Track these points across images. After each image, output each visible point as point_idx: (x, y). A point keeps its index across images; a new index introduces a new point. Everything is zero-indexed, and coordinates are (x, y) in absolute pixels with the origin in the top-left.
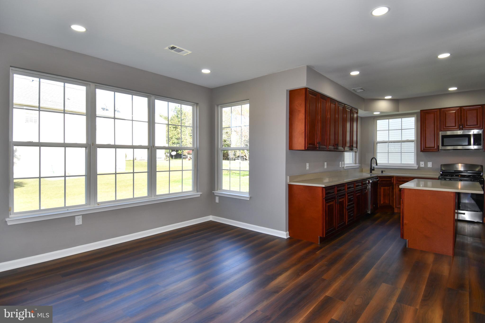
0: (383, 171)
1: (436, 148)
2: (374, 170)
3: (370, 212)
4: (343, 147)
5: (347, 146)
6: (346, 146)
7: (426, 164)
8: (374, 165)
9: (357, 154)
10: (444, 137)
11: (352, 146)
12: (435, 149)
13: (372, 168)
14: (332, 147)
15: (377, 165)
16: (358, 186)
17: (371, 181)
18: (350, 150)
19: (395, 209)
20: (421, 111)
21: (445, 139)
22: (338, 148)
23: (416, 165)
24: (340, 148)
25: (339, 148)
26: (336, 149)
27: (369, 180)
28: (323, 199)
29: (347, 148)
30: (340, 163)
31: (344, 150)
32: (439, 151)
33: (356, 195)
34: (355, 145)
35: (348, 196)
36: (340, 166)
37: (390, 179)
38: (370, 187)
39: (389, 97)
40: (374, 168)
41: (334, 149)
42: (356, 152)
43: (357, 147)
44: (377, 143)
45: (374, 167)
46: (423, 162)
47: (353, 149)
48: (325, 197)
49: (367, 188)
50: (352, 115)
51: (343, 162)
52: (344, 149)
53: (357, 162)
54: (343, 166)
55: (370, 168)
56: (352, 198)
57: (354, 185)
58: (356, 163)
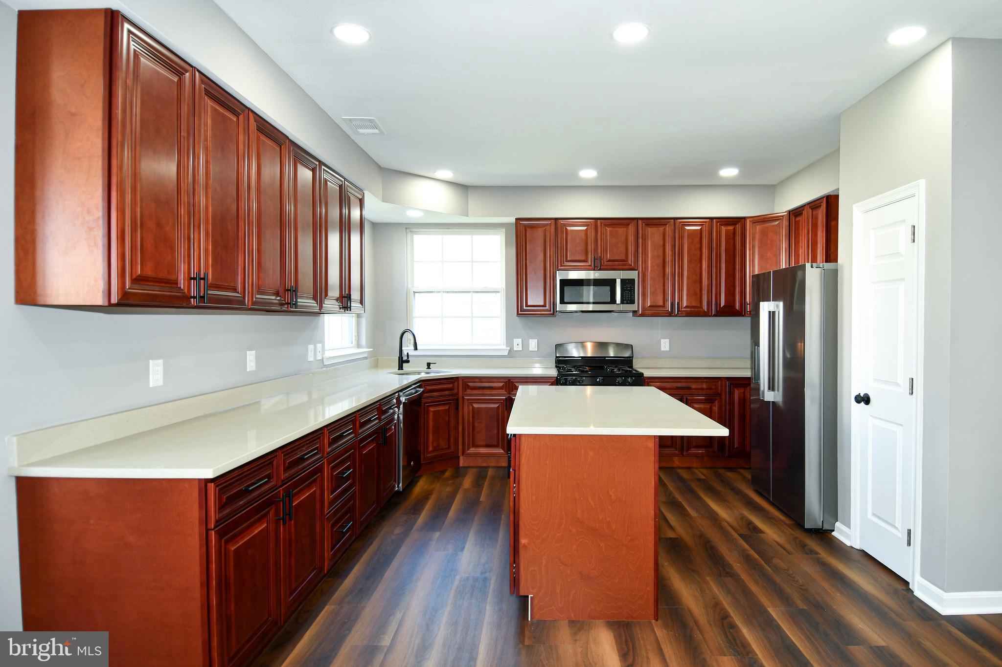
0: (430, 363)
1: (547, 307)
2: (408, 361)
3: (401, 485)
4: (315, 298)
5: (331, 297)
6: (326, 295)
7: (525, 345)
8: (408, 349)
9: (364, 321)
10: (565, 283)
11: (349, 297)
12: (547, 310)
13: (402, 358)
14: (274, 298)
15: (416, 348)
16: (369, 421)
17: (404, 398)
18: (340, 308)
19: (461, 458)
20: (517, 219)
21: (566, 288)
22: (296, 302)
23: (504, 347)
24: (306, 302)
25: (299, 300)
26: (288, 304)
27: (399, 397)
28: (208, 530)
29: (330, 304)
30: (311, 347)
31: (320, 309)
32: (553, 314)
33: (360, 453)
34: (355, 295)
35: (334, 469)
36: (311, 359)
37: (450, 386)
38: (401, 417)
39: (446, 174)
40: (408, 358)
41: (282, 305)
42: (359, 316)
43: (361, 302)
44: (415, 292)
45: (408, 353)
46: (520, 340)
47: (350, 308)
48: (217, 521)
49: (393, 419)
50: (345, 211)
51: (319, 346)
52: (321, 307)
53: (364, 342)
54: (319, 357)
55: (399, 358)
56: (347, 469)
57: (354, 424)
58: (359, 346)
